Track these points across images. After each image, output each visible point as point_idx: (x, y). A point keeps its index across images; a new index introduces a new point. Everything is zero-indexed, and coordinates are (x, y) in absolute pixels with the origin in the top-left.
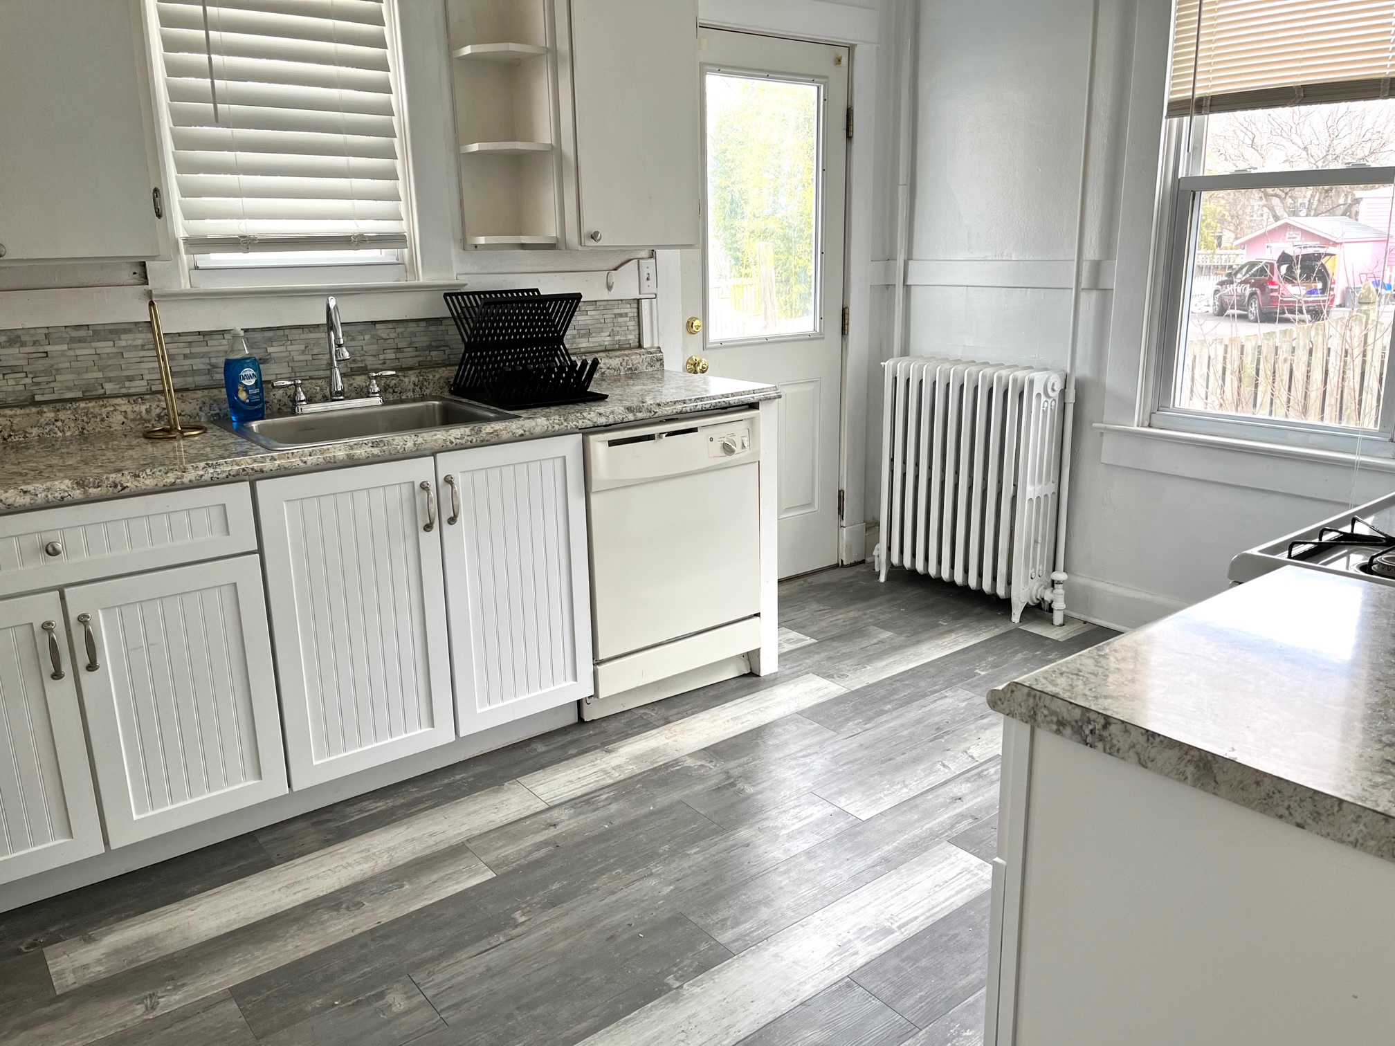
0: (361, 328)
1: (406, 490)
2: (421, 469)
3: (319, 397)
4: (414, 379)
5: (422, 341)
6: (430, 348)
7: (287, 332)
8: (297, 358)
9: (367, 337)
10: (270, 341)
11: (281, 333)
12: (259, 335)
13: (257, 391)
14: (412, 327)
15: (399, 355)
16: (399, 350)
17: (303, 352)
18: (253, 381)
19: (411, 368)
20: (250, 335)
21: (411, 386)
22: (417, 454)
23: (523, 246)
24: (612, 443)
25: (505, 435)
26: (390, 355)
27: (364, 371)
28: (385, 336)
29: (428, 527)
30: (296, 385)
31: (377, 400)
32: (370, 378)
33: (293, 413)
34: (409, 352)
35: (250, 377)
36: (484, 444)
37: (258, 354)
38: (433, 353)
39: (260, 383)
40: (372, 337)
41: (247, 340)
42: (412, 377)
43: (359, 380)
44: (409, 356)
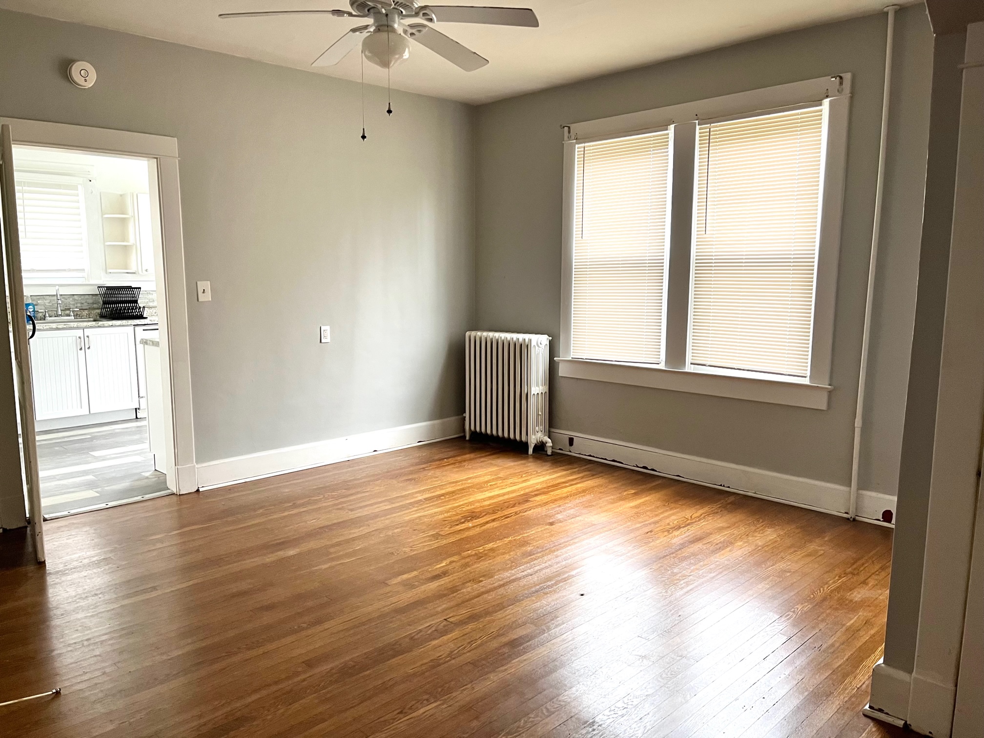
0: (69, 296)
1: (74, 338)
2: (79, 333)
3: (54, 316)
4: (87, 312)
5: (90, 301)
6: (93, 303)
7: (44, 297)
8: (47, 304)
9: (71, 299)
10: (39, 299)
11: (42, 297)
12: (35, 298)
13: (33, 313)
14: (87, 297)
15: (82, 305)
16: (82, 303)
17: (49, 303)
18: (32, 310)
19: (86, 309)
20: (32, 297)
21: (85, 315)
22: (78, 328)
23: (127, 273)
24: (144, 330)
25: (106, 325)
26: (79, 305)
27: (69, 309)
28: (77, 299)
29: (81, 349)
30: (46, 312)
31: (73, 318)
32: (71, 311)
33: (45, 320)
34: (86, 304)
35: (31, 309)
36: (99, 327)
37: (34, 303)
38: (94, 305)
39: (34, 311)
40: (73, 299)
41: (31, 299)
42: (86, 312)
43: (68, 312)
44: (85, 306)
